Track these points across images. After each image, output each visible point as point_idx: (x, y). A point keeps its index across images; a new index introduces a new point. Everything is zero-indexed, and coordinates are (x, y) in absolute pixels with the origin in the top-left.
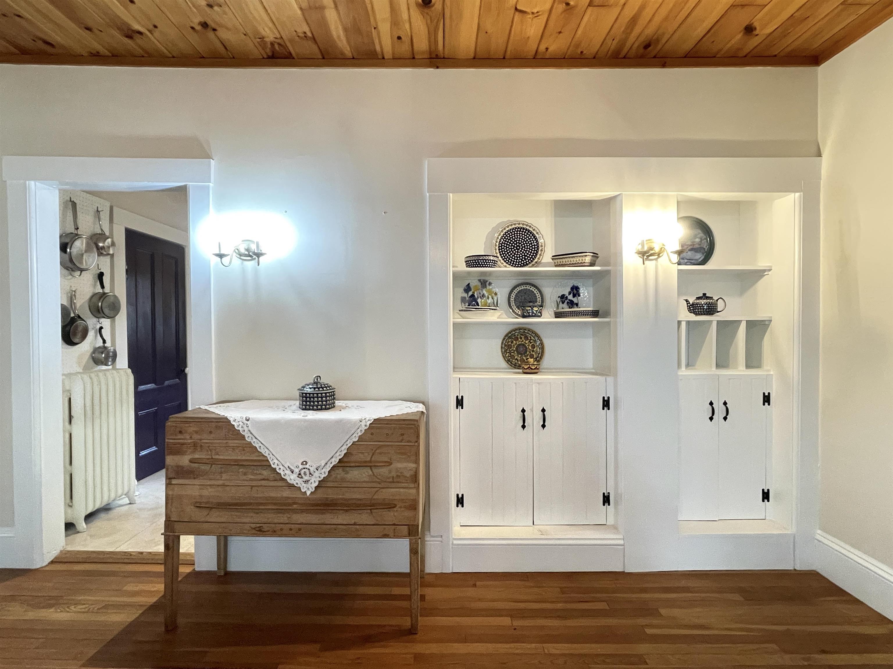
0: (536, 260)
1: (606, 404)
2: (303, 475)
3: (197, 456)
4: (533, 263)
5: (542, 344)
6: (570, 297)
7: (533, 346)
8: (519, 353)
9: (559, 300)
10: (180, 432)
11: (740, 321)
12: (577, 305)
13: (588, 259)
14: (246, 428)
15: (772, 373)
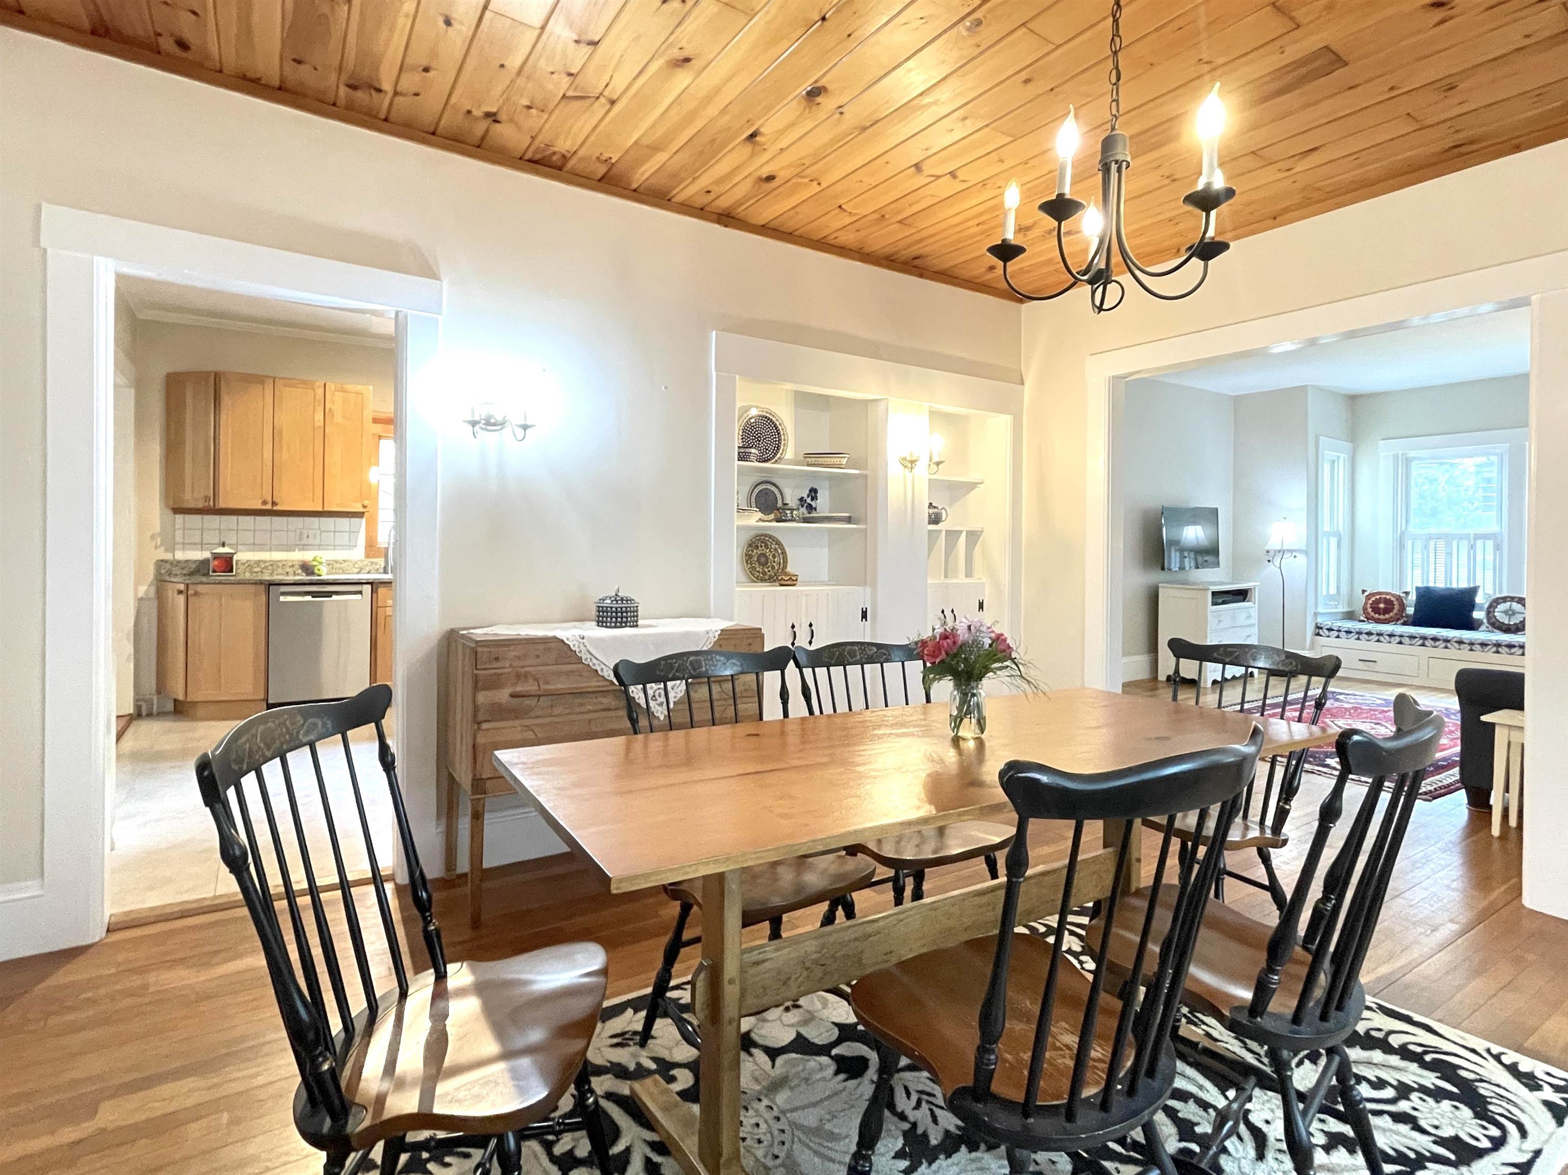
0: (778, 455)
1: (864, 615)
2: (657, 697)
3: (519, 689)
4: (776, 458)
5: (784, 553)
6: (809, 500)
7: (774, 556)
8: (760, 564)
9: (798, 502)
10: (497, 659)
11: (961, 532)
12: (815, 509)
13: (844, 461)
14: (582, 647)
15: (984, 580)
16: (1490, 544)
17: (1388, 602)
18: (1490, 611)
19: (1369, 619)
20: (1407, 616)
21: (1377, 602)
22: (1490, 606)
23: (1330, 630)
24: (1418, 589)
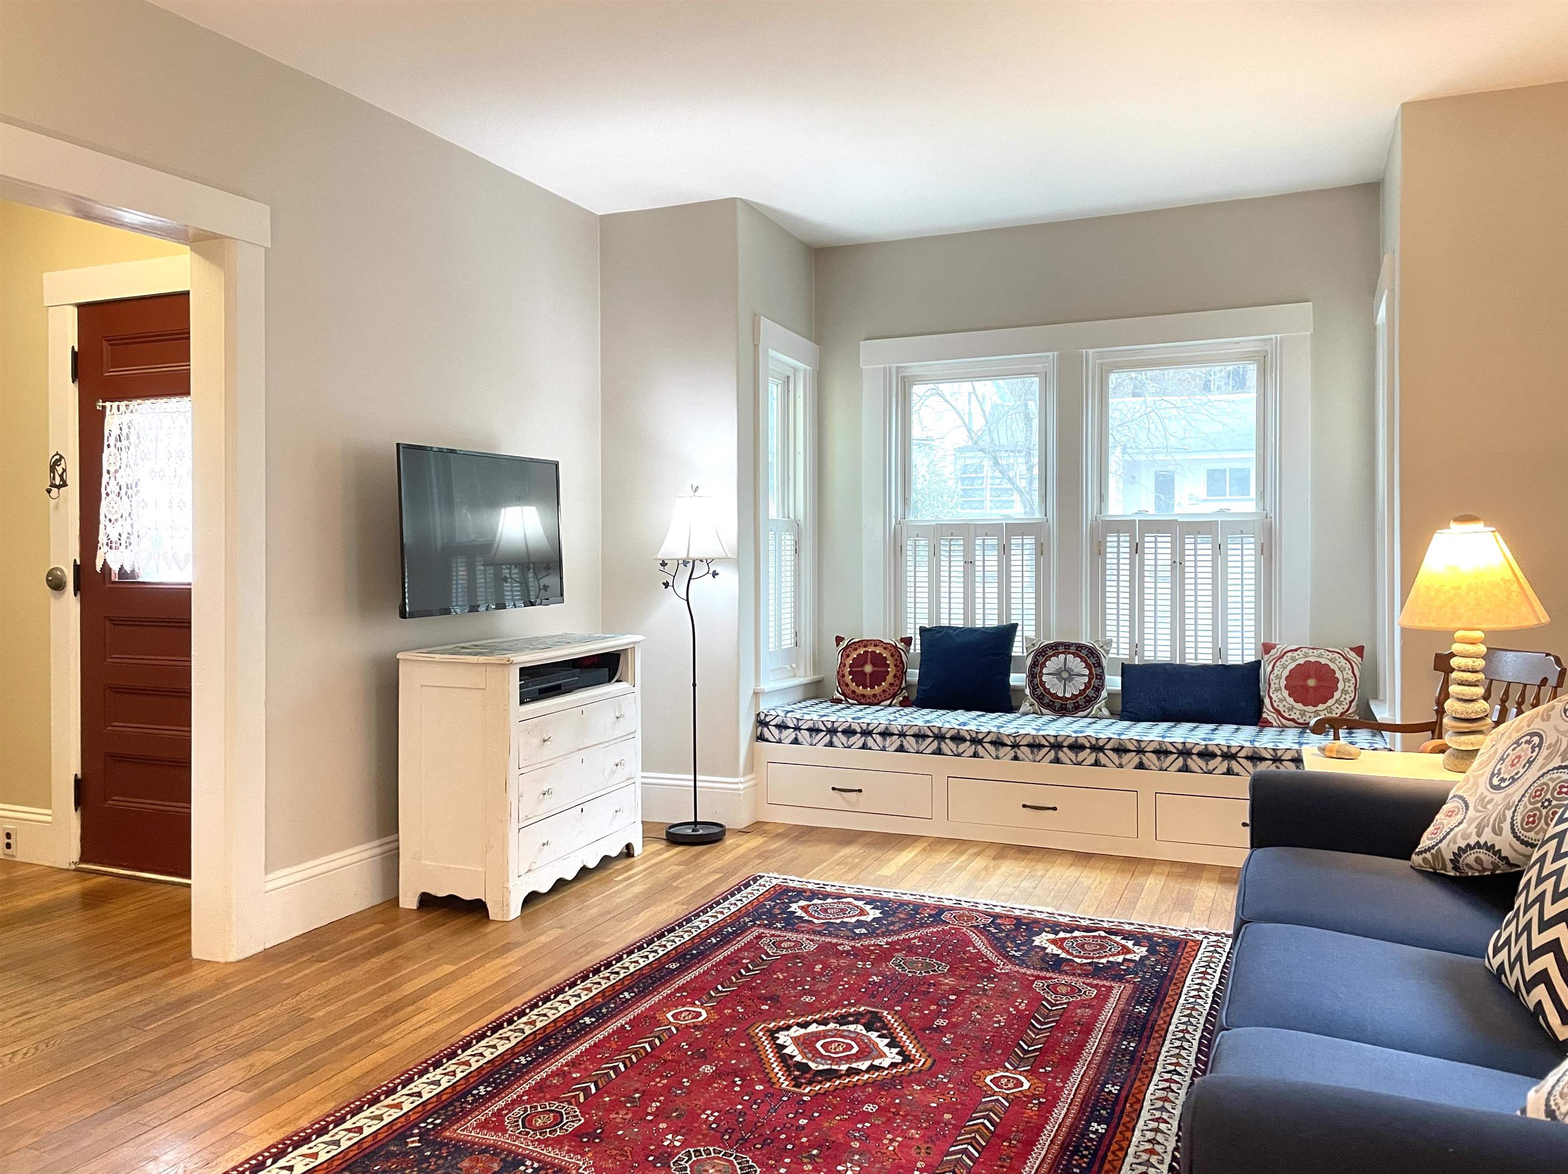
16: (1029, 541)
17: (878, 661)
18: (1034, 675)
19: (851, 697)
20: (909, 686)
21: (860, 661)
22: (1034, 664)
23: (782, 727)
24: (923, 630)
